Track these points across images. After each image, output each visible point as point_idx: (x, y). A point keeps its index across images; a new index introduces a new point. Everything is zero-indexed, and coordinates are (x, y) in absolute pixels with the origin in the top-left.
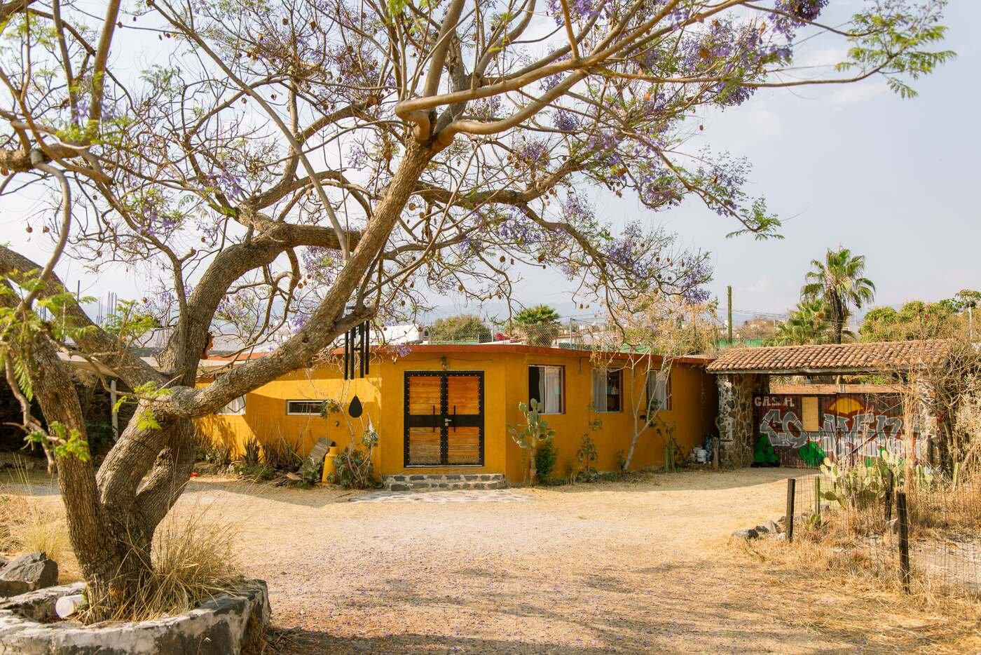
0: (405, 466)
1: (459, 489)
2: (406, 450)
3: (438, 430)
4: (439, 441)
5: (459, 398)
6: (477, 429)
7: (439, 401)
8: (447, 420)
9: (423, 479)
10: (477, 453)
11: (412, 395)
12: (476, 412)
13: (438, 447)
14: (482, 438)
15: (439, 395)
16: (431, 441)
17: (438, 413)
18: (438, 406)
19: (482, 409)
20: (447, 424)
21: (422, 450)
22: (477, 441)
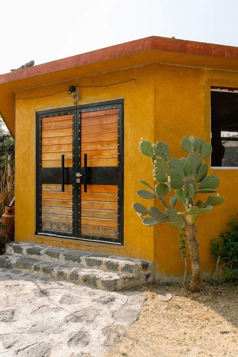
0: (36, 233)
1: (65, 279)
2: (39, 213)
3: (70, 188)
4: (71, 204)
5: (93, 143)
6: (115, 188)
7: (71, 148)
8: (78, 175)
9: (39, 254)
10: (114, 224)
11: (45, 142)
12: (113, 163)
13: (70, 212)
14: (121, 202)
15: (70, 140)
16: (63, 202)
17: (69, 165)
18: (69, 156)
19: (121, 158)
20: (78, 181)
21: (53, 214)
22: (115, 206)
